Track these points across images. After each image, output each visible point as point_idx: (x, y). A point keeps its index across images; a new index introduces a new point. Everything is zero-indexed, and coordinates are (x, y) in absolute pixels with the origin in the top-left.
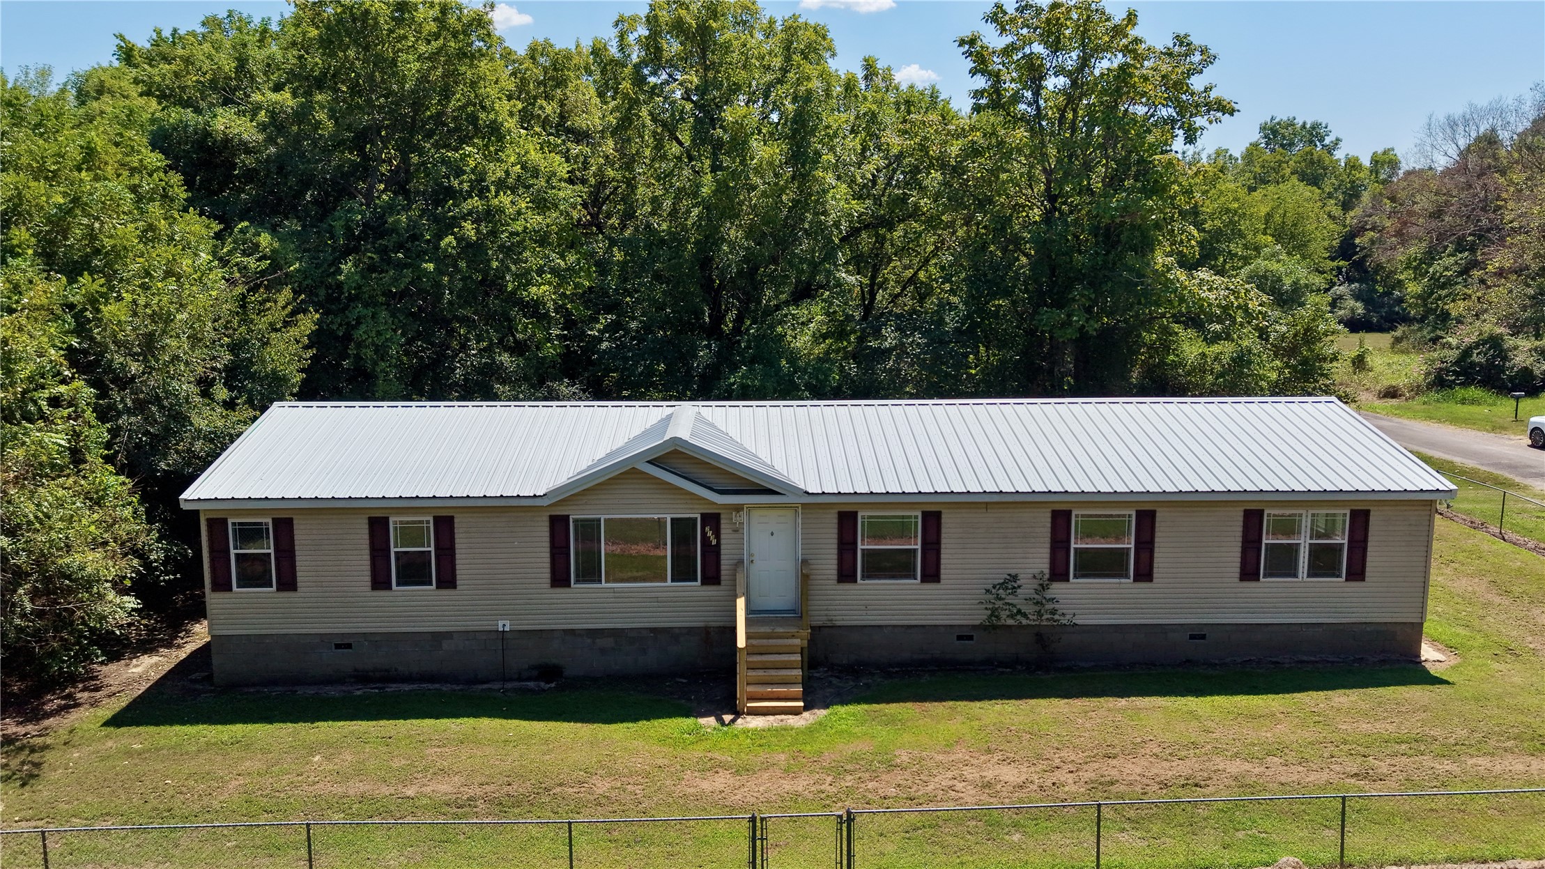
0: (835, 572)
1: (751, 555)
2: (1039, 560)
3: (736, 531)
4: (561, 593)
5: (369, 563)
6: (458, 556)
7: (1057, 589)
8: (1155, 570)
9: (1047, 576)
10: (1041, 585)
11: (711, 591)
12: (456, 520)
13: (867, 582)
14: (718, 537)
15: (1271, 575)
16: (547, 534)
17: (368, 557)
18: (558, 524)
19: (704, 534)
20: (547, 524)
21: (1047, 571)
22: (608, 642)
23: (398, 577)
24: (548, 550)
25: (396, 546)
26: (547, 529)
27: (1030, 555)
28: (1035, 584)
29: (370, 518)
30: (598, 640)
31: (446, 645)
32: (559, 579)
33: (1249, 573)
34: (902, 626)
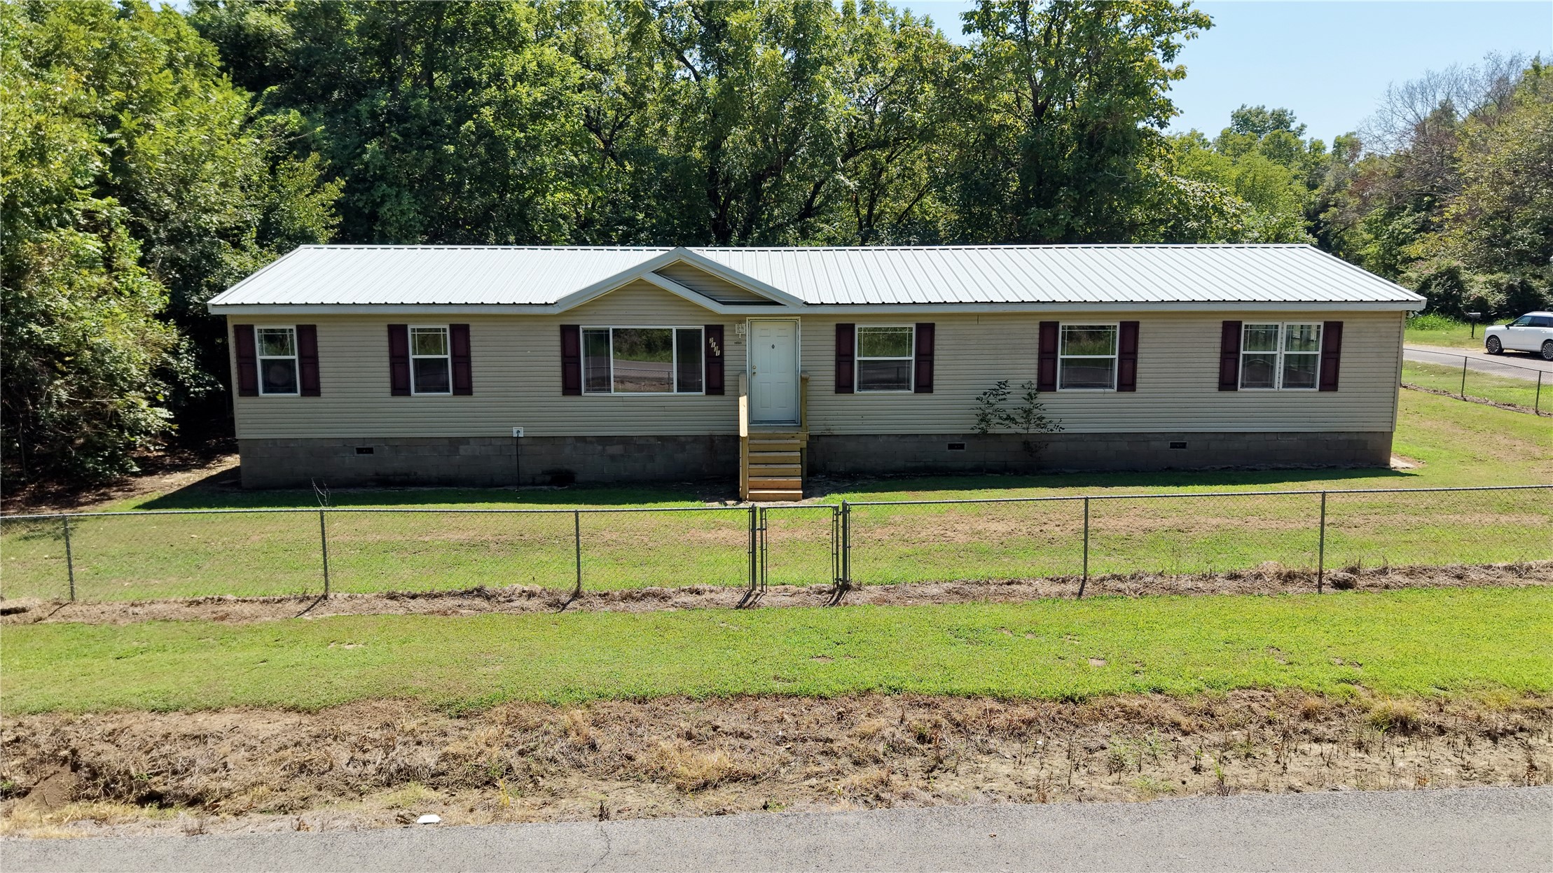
0: (833, 383)
1: (753, 367)
2: (1028, 370)
3: (738, 343)
4: (572, 401)
5: (388, 369)
6: (473, 364)
7: (1044, 397)
8: (1138, 380)
9: (1035, 386)
10: (1029, 394)
11: (715, 400)
12: (471, 329)
13: (863, 392)
14: (721, 348)
15: (1247, 386)
16: (559, 343)
17: (388, 364)
18: (569, 333)
19: (708, 345)
20: (558, 334)
21: (1035, 381)
22: (616, 450)
23: (416, 384)
24: (560, 359)
25: (414, 353)
26: (559, 338)
27: (1019, 366)
28: (1024, 393)
29: (389, 326)
30: (607, 447)
31: (463, 450)
32: (571, 387)
33: (1227, 383)
34: (897, 435)
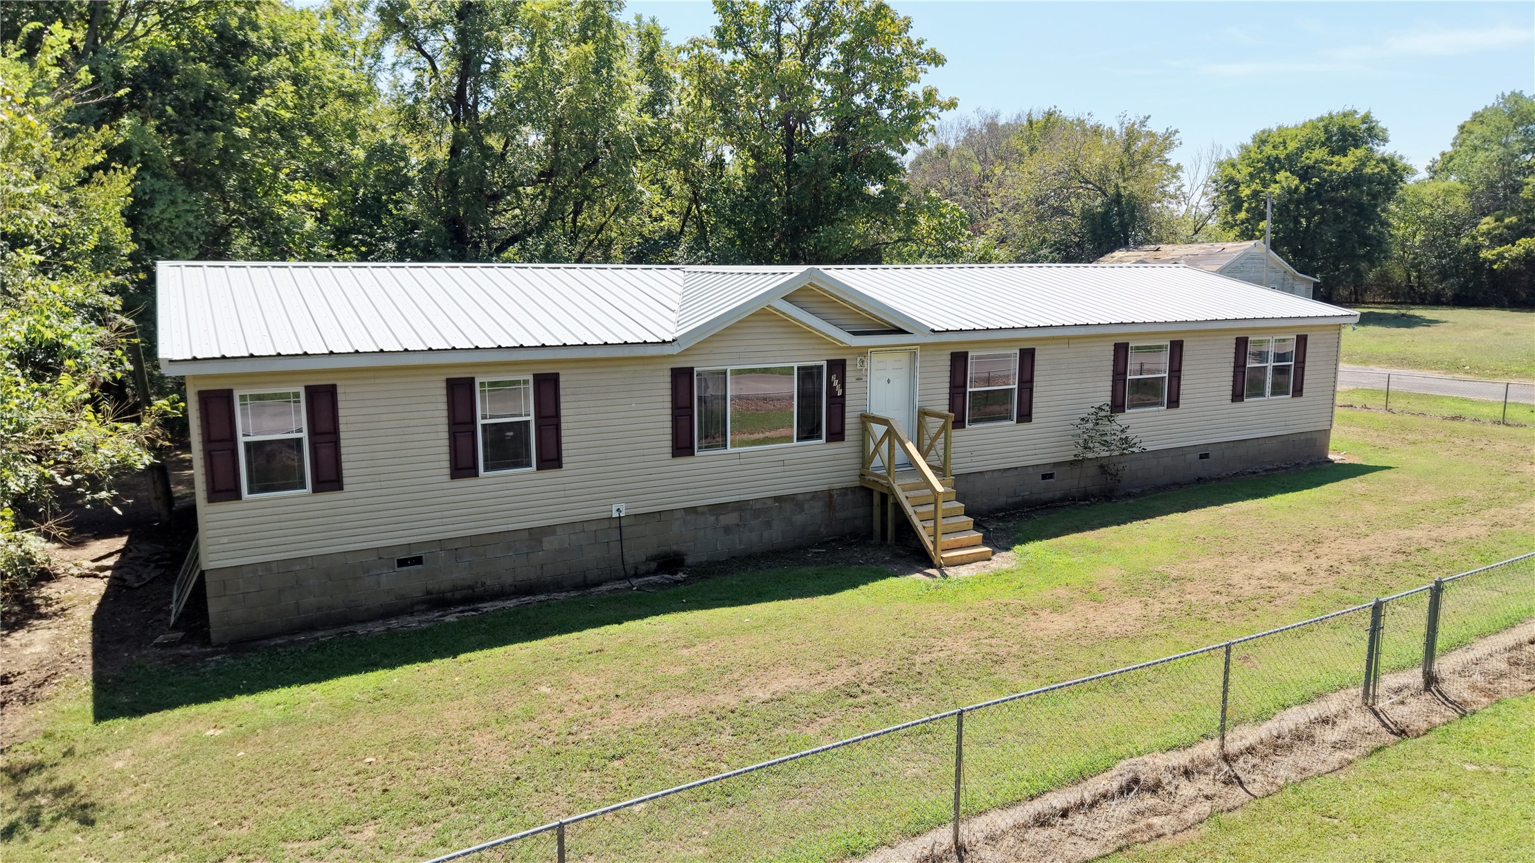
2: (1105, 392)
3: (859, 379)
4: (685, 463)
7: (1119, 419)
8: (1181, 397)
9: (1111, 408)
11: (838, 446)
12: (561, 380)
13: (974, 426)
14: (843, 385)
15: (1251, 397)
16: (669, 392)
17: (445, 435)
18: (681, 378)
19: (829, 382)
20: (669, 379)
21: (1109, 403)
22: (732, 518)
23: (486, 459)
25: (484, 418)
26: (668, 382)
27: (1099, 389)
29: (448, 380)
30: (722, 516)
31: (548, 543)
32: (682, 447)
33: (1237, 394)
